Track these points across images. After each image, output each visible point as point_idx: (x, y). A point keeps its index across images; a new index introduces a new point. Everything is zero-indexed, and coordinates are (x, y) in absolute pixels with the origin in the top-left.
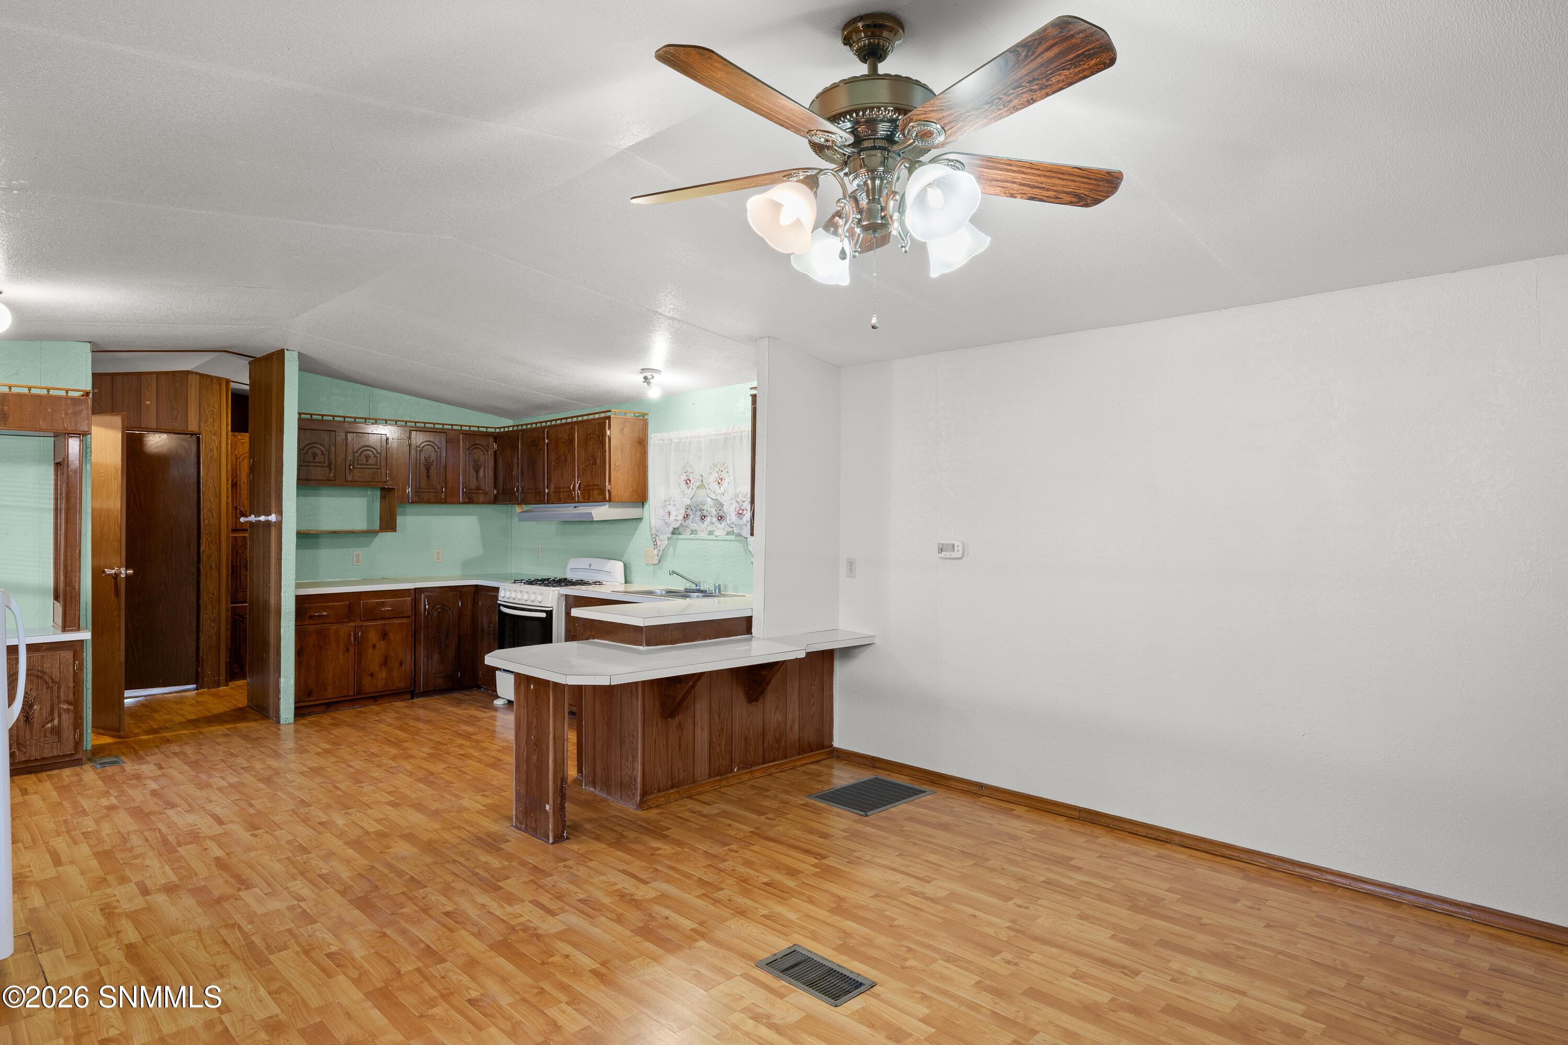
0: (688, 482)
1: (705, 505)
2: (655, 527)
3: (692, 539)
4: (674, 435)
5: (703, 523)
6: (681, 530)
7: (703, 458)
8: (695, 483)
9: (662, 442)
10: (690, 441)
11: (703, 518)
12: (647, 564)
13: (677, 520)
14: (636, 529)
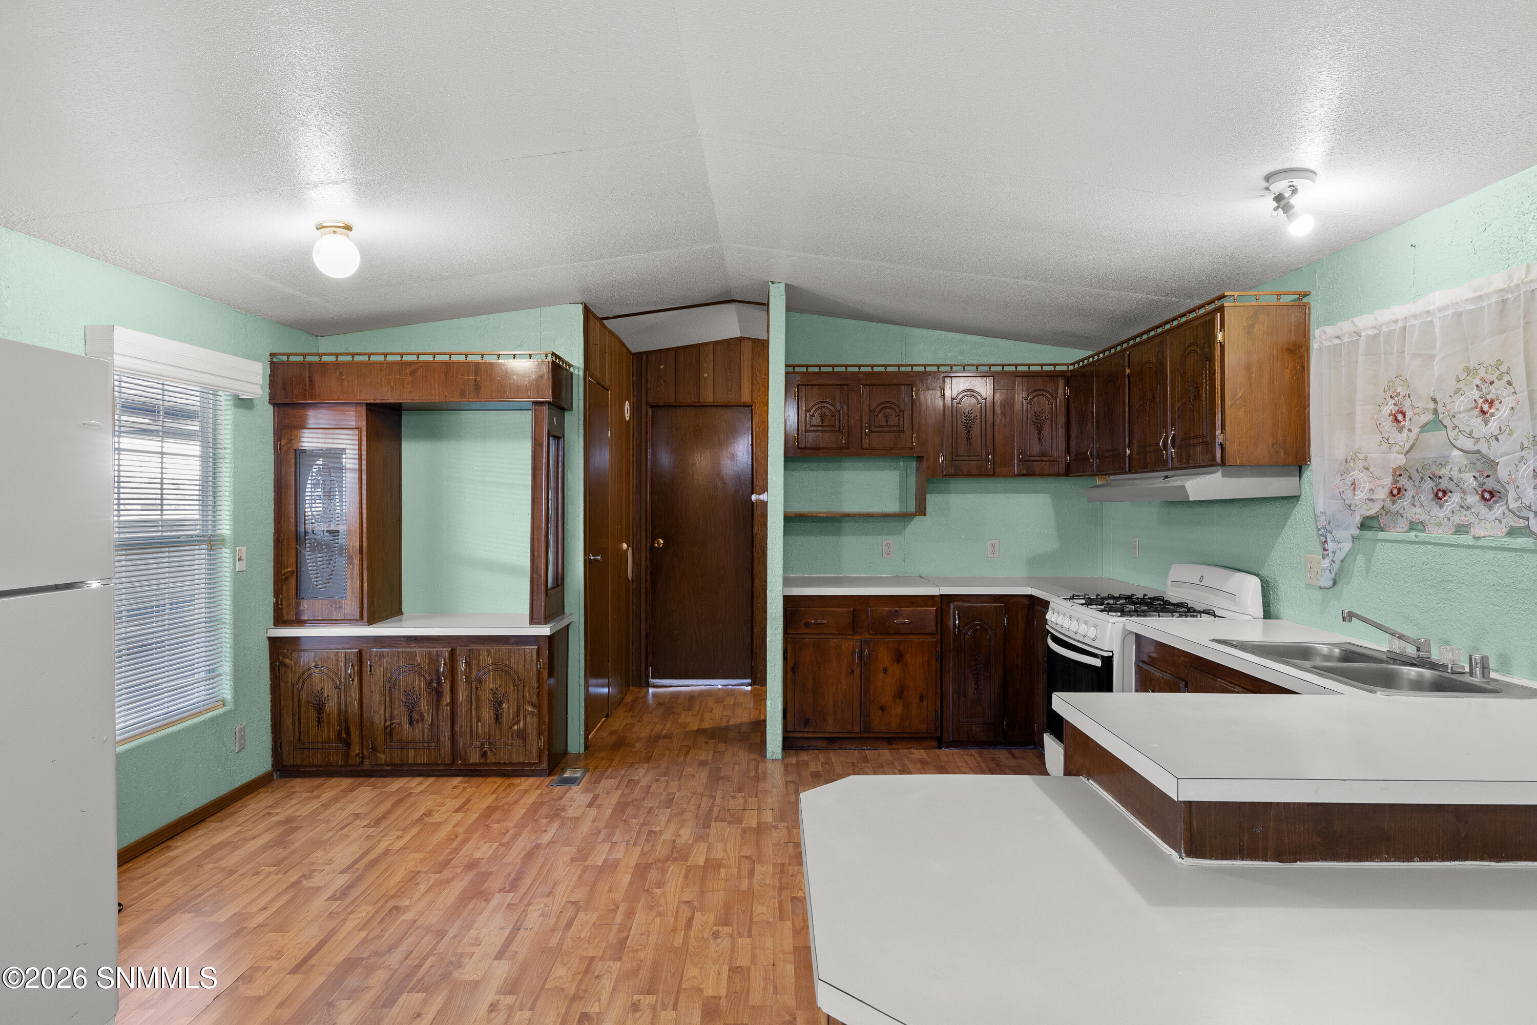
0: (1400, 417)
1: (1444, 465)
2: (1324, 513)
3: (1411, 542)
4: (1364, 322)
5: (1441, 506)
6: (1384, 520)
7: (1437, 359)
8: (1417, 418)
9: (1337, 341)
10: (1405, 328)
11: (1440, 495)
12: (1309, 586)
13: (1371, 500)
14: (1287, 517)
